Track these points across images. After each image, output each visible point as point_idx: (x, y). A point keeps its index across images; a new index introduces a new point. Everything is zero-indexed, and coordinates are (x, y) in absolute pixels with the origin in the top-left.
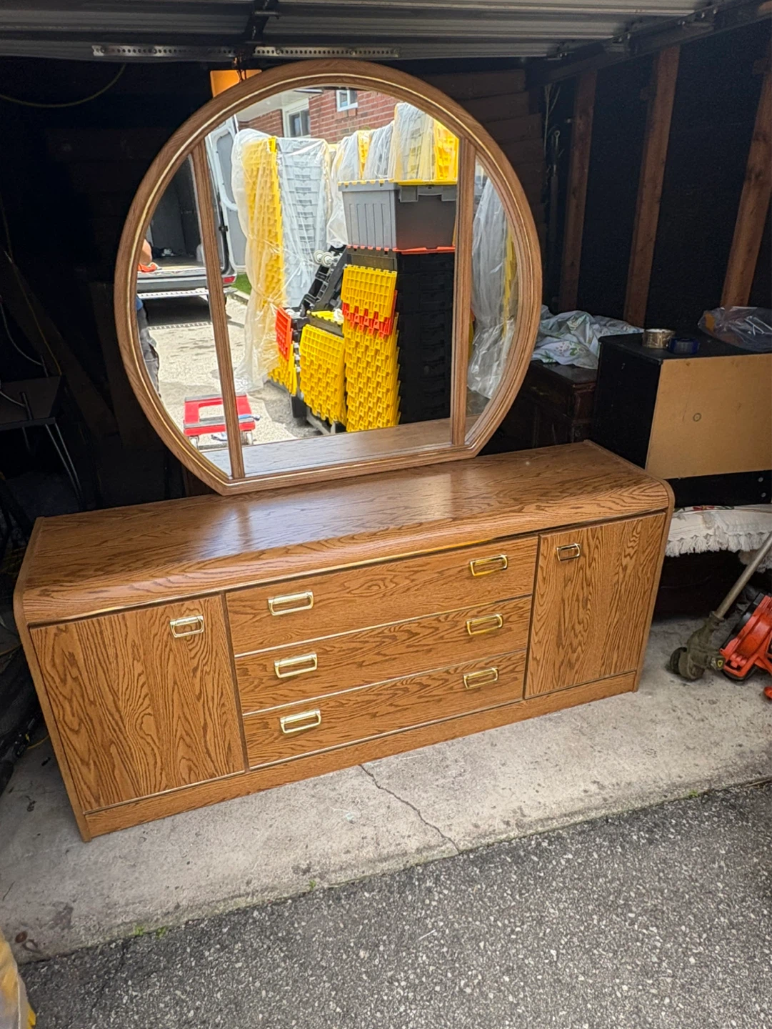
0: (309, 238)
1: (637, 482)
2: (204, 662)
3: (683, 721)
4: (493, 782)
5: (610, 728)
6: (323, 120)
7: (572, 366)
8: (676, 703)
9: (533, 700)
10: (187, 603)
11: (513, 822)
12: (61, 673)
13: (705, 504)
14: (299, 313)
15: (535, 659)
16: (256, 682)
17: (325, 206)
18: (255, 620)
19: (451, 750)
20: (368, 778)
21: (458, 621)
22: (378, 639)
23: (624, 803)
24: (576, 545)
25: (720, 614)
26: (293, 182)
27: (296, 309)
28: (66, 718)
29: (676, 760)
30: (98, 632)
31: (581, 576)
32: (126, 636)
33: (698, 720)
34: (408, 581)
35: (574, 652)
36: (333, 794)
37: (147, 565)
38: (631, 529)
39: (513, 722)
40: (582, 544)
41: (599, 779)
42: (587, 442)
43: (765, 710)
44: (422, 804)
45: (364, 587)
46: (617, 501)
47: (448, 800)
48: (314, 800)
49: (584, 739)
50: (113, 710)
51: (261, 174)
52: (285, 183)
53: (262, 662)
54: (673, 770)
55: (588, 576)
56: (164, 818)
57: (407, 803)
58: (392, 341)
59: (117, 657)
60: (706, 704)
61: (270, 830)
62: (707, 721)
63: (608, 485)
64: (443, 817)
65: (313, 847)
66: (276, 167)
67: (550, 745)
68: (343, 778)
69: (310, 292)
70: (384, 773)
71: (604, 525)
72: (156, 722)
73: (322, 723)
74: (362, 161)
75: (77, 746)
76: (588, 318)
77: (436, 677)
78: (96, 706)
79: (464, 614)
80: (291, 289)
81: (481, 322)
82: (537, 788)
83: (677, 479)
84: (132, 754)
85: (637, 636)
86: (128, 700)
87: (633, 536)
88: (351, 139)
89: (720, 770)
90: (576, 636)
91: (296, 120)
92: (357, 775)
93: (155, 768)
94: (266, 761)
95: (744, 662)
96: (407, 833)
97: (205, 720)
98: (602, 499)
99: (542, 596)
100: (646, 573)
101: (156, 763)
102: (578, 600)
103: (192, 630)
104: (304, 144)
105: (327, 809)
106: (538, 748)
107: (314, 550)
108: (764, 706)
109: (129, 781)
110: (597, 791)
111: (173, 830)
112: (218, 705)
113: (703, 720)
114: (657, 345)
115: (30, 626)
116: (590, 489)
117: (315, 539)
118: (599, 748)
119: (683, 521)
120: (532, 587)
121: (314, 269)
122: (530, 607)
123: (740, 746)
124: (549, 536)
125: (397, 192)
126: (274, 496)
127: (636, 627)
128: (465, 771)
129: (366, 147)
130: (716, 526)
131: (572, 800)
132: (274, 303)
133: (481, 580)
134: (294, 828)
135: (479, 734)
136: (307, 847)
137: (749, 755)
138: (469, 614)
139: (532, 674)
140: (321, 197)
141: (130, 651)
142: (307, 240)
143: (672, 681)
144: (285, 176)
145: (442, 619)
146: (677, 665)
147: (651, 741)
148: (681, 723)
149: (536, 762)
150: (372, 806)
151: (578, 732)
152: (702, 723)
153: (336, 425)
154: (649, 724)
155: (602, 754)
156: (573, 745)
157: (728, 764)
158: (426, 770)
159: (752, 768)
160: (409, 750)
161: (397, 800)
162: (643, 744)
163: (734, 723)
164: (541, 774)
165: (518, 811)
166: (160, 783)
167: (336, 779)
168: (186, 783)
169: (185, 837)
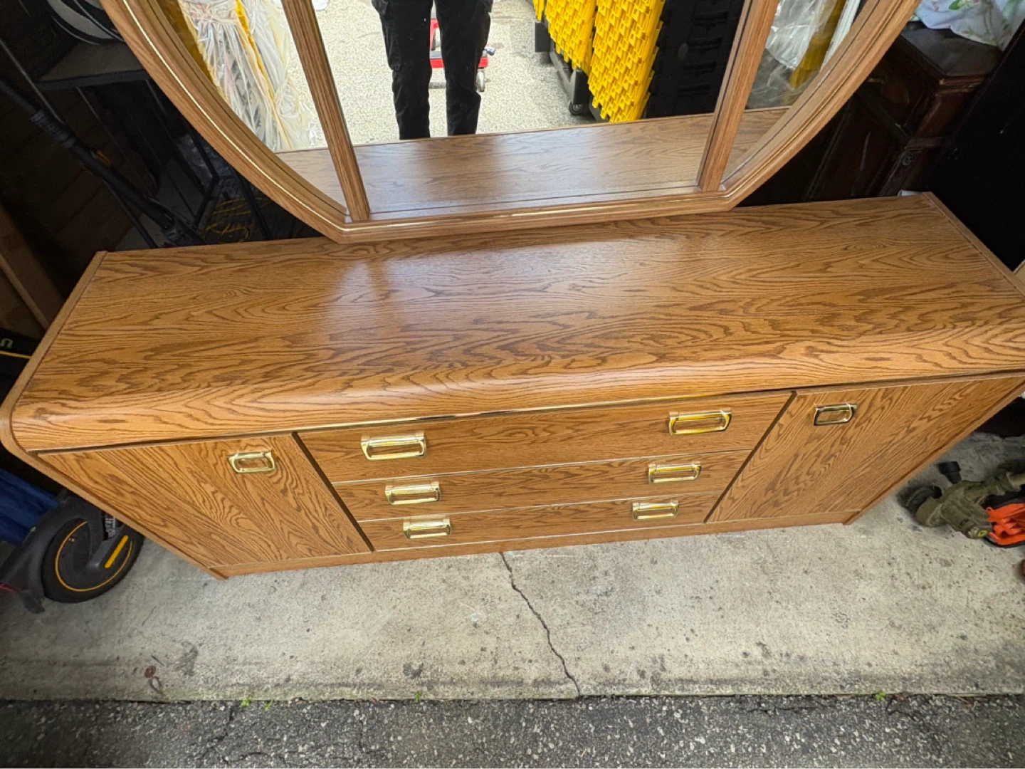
2: (293, 486)
3: (897, 584)
4: (640, 614)
5: (801, 572)
8: (895, 553)
9: (714, 525)
11: (649, 674)
12: (111, 488)
15: (731, 498)
16: (367, 501)
19: (604, 557)
20: (507, 573)
22: (523, 477)
23: (787, 685)
28: (144, 518)
29: (870, 639)
30: (135, 460)
31: (836, 435)
33: (918, 586)
34: (569, 431)
35: (786, 495)
36: (464, 584)
41: (766, 641)
43: (1014, 592)
44: (555, 622)
45: (503, 435)
47: (584, 625)
48: (444, 586)
49: (763, 578)
50: (198, 515)
53: (369, 488)
54: (863, 653)
55: (849, 436)
56: (297, 570)
60: (936, 565)
61: (393, 611)
64: (572, 646)
65: (430, 646)
67: (719, 578)
68: (480, 565)
70: (523, 570)
71: (912, 385)
77: (597, 506)
78: (173, 511)
79: (650, 462)
82: (689, 634)
84: (238, 540)
86: (211, 509)
87: (951, 398)
89: (925, 668)
90: (797, 483)
92: (494, 566)
93: (270, 548)
95: (1015, 533)
96: (529, 657)
97: (313, 523)
99: (767, 451)
100: (940, 436)
102: (819, 455)
105: (454, 602)
106: (704, 580)
108: (1014, 585)
109: (245, 553)
111: (303, 584)
112: (325, 515)
113: (924, 588)
118: (777, 597)
120: (756, 443)
122: (744, 459)
123: (963, 637)
124: (810, 394)
127: (885, 479)
128: (612, 590)
131: (726, 662)
134: (416, 616)
135: (641, 543)
136: (424, 644)
137: (972, 655)
138: (654, 462)
139: (722, 507)
141: (189, 476)
143: (899, 519)
145: (615, 464)
147: (847, 601)
148: (893, 585)
149: (697, 597)
150: (502, 610)
151: (759, 567)
152: (920, 592)
153: (577, 73)
154: (852, 576)
155: (779, 606)
156: (747, 584)
157: (938, 662)
158: (569, 578)
159: (968, 675)
160: (558, 546)
161: (529, 609)
162: (835, 606)
163: (965, 600)
164: (699, 616)
165: (659, 661)
166: (280, 555)
167: (472, 565)
168: (309, 556)
169: (312, 598)
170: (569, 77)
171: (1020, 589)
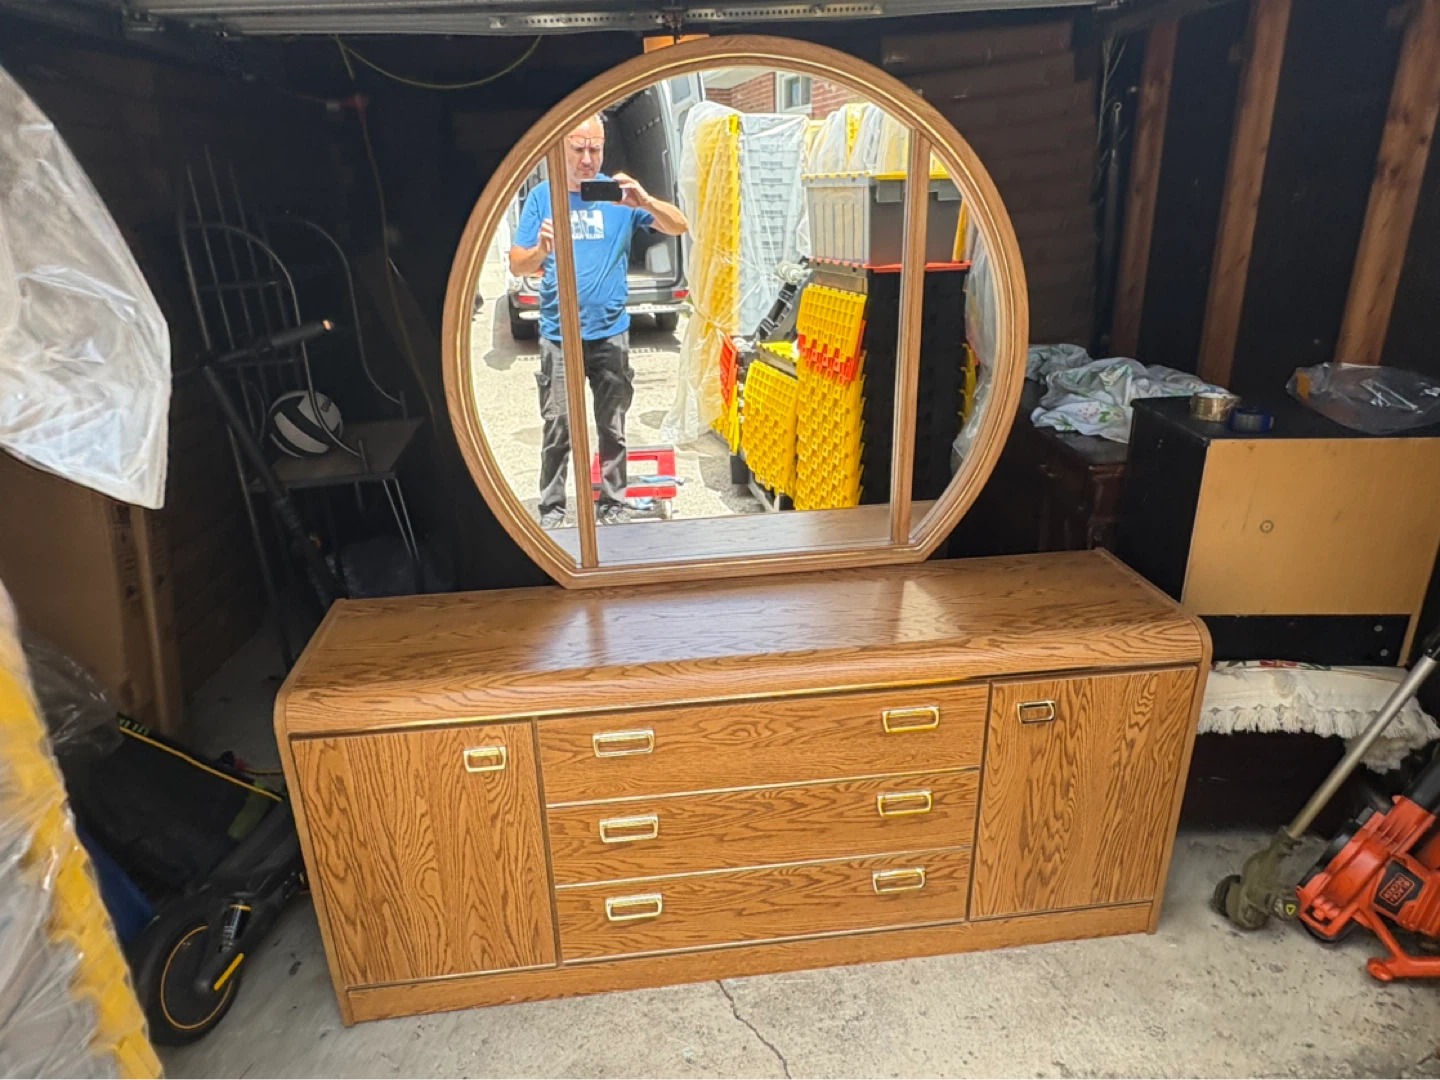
0: (775, 243)
1: (1158, 616)
2: (507, 808)
3: (1219, 993)
4: (901, 1037)
5: (1100, 984)
7: (1098, 438)
8: (1213, 960)
9: (982, 923)
10: (487, 729)
12: (327, 801)
13: (1281, 659)
14: (751, 344)
15: (985, 862)
16: (575, 844)
17: (801, 202)
18: (575, 760)
19: (853, 980)
20: (727, 1002)
21: (865, 794)
22: (747, 806)
24: (1049, 702)
25: (1295, 832)
26: (757, 172)
27: (748, 338)
28: (330, 859)
29: (1195, 1052)
30: (373, 753)
31: (1057, 750)
32: (408, 763)
33: (1246, 994)
34: (790, 730)
35: (1048, 859)
36: (672, 1016)
37: (445, 672)
38: (1139, 687)
39: (950, 952)
40: (1060, 701)
41: (1065, 1060)
42: (1101, 552)
43: (1364, 995)
44: (793, 1051)
45: (727, 731)
46: (1117, 643)
47: (830, 1053)
48: (645, 1020)
49: (1054, 994)
50: (388, 858)
51: (718, 160)
52: (748, 173)
53: (583, 818)
54: (1187, 1066)
55: (1071, 751)
56: (448, 1012)
57: (772, 1048)
58: (856, 387)
59: (395, 789)
60: (1266, 972)
61: (578, 1052)
62: (1259, 997)
63: (1107, 619)
64: (817, 1077)
66: (736, 152)
67: (999, 996)
68: (692, 995)
69: (769, 316)
70: (748, 998)
71: (1094, 677)
72: (442, 880)
73: (663, 913)
74: (850, 143)
75: (342, 898)
76: (1130, 371)
77: (832, 870)
78: (366, 848)
79: (878, 786)
80: (744, 311)
81: (986, 368)
82: (967, 1057)
83: (1232, 617)
84: (409, 919)
85: (1153, 849)
86: (408, 846)
87: (1143, 697)
88: (839, 114)
90: (1051, 836)
91: (794, 86)
92: (711, 995)
93: (438, 941)
94: (585, 955)
95: (1334, 913)
97: (505, 887)
98: (1095, 638)
99: (996, 771)
100: (1166, 755)
101: (439, 935)
102: (1053, 783)
103: (491, 765)
104: (774, 122)
105: (659, 1038)
106: (981, 998)
107: (660, 674)
108: (1363, 988)
109: (404, 954)
110: (1059, 1077)
111: (456, 1029)
112: (523, 868)
113: (1254, 995)
114: (1210, 418)
115: (293, 737)
116: (1079, 621)
117: (665, 659)
118: (1075, 1012)
119: (1242, 680)
120: (980, 757)
121: (778, 287)
122: (977, 785)
123: (1309, 1046)
124: (1005, 685)
125: (873, 190)
126: (633, 595)
127: (1151, 835)
128: (864, 1013)
129: (856, 126)
130: (1296, 694)
132: (721, 329)
133: (900, 739)
134: (609, 1054)
135: (897, 963)
137: (1323, 1063)
138: (882, 786)
139: (980, 884)
140: (794, 190)
141: (412, 783)
142: (772, 246)
143: (1215, 927)
144: (747, 163)
145: (841, 787)
146: (1224, 902)
147: (1161, 1013)
148: (1215, 994)
149: (973, 1018)
150: (722, 1042)
151: (1048, 982)
152: (1250, 1000)
153: (781, 499)
154: (1164, 987)
155: (1077, 1021)
156: (1035, 1001)
157: (1282, 1072)
158: (808, 1003)
160: (791, 970)
161: (758, 1040)
162: (1147, 1018)
163: (1306, 1007)
164: (977, 1037)
166: (444, 963)
167: (681, 996)
168: (477, 969)
169: (469, 1042)
170: (772, 503)
171: (1371, 992)
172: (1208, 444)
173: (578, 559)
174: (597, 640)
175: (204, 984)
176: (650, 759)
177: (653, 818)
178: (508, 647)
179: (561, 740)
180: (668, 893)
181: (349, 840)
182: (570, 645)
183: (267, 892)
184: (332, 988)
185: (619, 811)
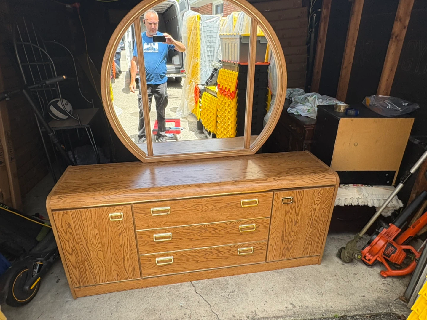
0: (211, 56)
1: (324, 171)
2: (124, 231)
3: (339, 281)
4: (246, 298)
5: (304, 280)
6: (229, 8)
7: (307, 117)
8: (337, 272)
9: (270, 263)
10: (117, 207)
11: (251, 317)
12: (65, 230)
13: (359, 184)
14: (204, 87)
15: (271, 245)
16: (146, 242)
17: (219, 43)
18: (145, 216)
19: (231, 280)
20: (193, 288)
21: (235, 225)
22: (199, 230)
23: (303, 316)
24: (291, 197)
25: (361, 234)
26: (205, 33)
27: (203, 85)
28: (67, 248)
29: (331, 299)
30: (80, 215)
31: (293, 211)
32: (91, 218)
33: (346, 282)
34: (213, 206)
35: (290, 244)
36: (176, 293)
37: (103, 189)
38: (318, 193)
39: (261, 271)
40: (294, 197)
41: (294, 303)
42: (307, 152)
43: (379, 281)
44: (213, 303)
45: (193, 207)
46: (312, 179)
47: (224, 303)
48: (168, 294)
49: (291, 283)
50: (86, 247)
51: (194, 29)
53: (148, 234)
54: (329, 303)
55: (297, 211)
56: (107, 293)
57: (207, 302)
58: (235, 100)
59: (87, 226)
60: (352, 275)
61: (147, 304)
62: (350, 283)
63: (309, 172)
64: (220, 310)
65: (163, 315)
66: (199, 27)
67: (275, 284)
68: (183, 286)
69: (209, 78)
70: (200, 287)
71: (304, 190)
72: (103, 254)
73: (174, 262)
74: (234, 25)
75: (71, 260)
76: (317, 97)
77: (225, 248)
78: (79, 245)
79: (239, 223)
80: (201, 77)
81: (274, 95)
82: (265, 303)
83: (345, 171)
84: (93, 266)
85: (320, 239)
86: (92, 244)
87: (319, 196)
88: (231, 15)
89: (351, 307)
90: (291, 237)
91: (218, 7)
92: (188, 286)
93: (103, 272)
94: (150, 275)
95: (371, 258)
96: (204, 315)
97: (124, 255)
98: (305, 178)
99: (275, 218)
100: (325, 213)
101: (103, 271)
102: (292, 221)
103: (118, 218)
104: (212, 17)
105: (173, 299)
106: (269, 285)
107: (172, 189)
108: (379, 279)
109: (92, 277)
110: (292, 308)
111: (109, 299)
112: (129, 250)
113: (348, 282)
114: (340, 111)
115: (53, 210)
116: (300, 173)
117: (173, 185)
118: (297, 288)
119: (347, 190)
120: (270, 214)
121: (212, 69)
122: (269, 222)
123: (364, 296)
124: (278, 192)
125: (240, 39)
126: (164, 165)
127: (320, 236)
128: (235, 291)
129: (236, 19)
130: (363, 194)
131: (280, 311)
132: (194, 82)
133: (246, 209)
134: (157, 305)
135: (245, 275)
136: (160, 314)
137: (367, 302)
138: (240, 223)
139: (270, 251)
140: (217, 39)
141: (93, 224)
142: (210, 57)
143: (338, 262)
144: (203, 30)
145: (228, 224)
146: (340, 255)
147: (322, 288)
149: (267, 291)
150: (192, 300)
151: (289, 280)
152: (347, 283)
153: (213, 134)
154: (323, 280)
155: (297, 291)
156: (285, 285)
157: (356, 304)
158: (218, 288)
159: (367, 308)
160: (213, 278)
161: (203, 299)
162: (318, 290)
163: (363, 285)
164: (268, 297)
165: (254, 312)
166: (105, 279)
167: (179, 286)
168: (116, 280)
169: (113, 303)
170: (210, 136)
171: (381, 280)
172: (340, 119)
173: (147, 153)
174: (153, 179)
175: (27, 288)
176: (169, 216)
177: (170, 234)
178: (124, 181)
179: (141, 210)
180: (175, 256)
181: (73, 242)
182: (144, 180)
183: (48, 258)
184: (69, 287)
185: (160, 232)
